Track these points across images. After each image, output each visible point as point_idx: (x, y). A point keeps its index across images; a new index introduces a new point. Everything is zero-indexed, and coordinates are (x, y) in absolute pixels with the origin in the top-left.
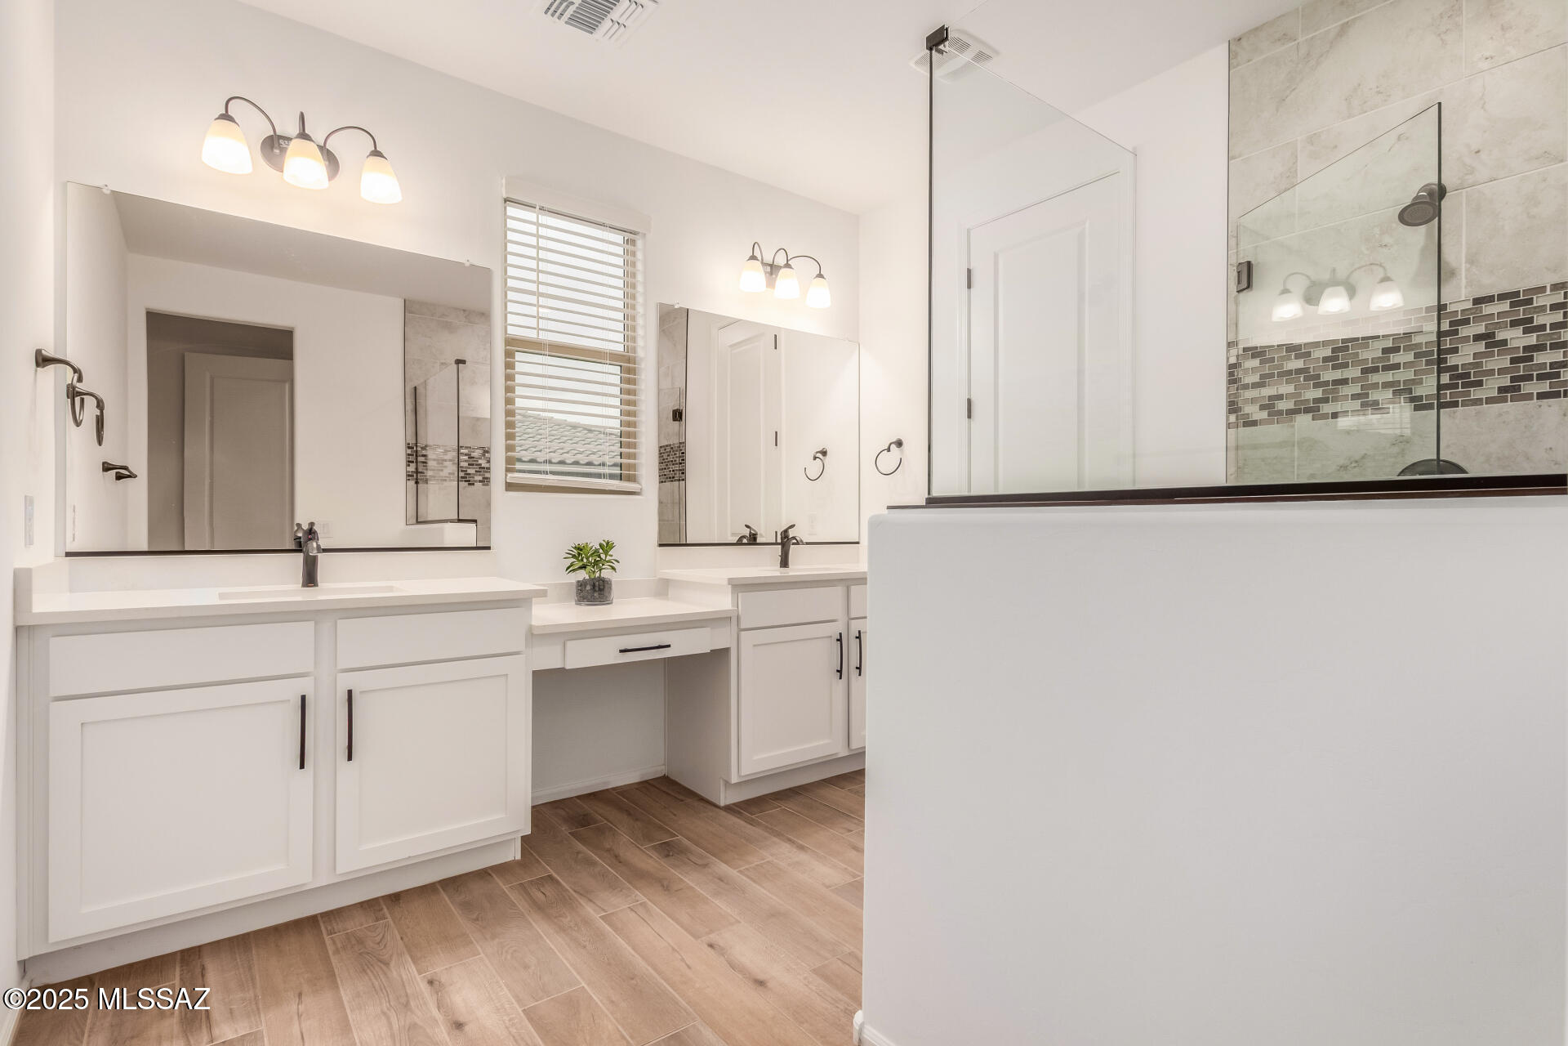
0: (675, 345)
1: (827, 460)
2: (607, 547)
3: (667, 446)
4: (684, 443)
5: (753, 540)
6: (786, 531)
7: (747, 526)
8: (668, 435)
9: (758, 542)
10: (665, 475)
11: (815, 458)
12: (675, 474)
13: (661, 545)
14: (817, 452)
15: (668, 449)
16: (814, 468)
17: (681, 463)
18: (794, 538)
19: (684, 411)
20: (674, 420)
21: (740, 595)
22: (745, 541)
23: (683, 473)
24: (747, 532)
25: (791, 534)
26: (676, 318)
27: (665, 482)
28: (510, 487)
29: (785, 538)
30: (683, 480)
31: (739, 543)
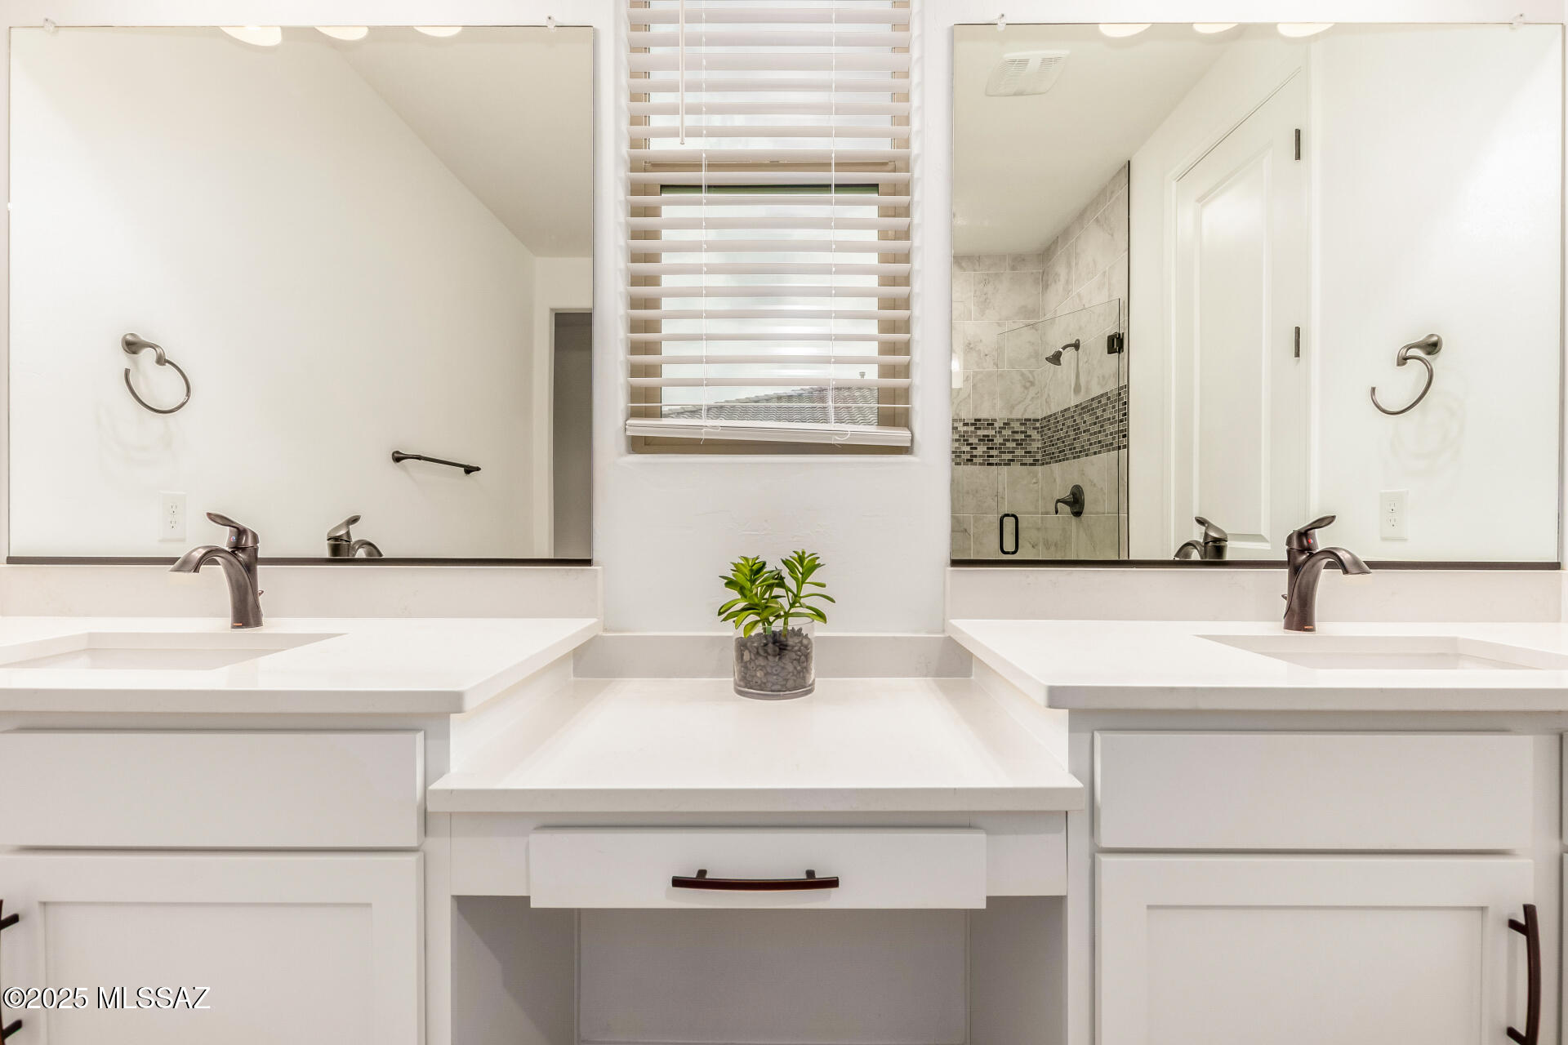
0: (1112, 235)
1: (1438, 362)
2: (804, 565)
3: (1102, 395)
4: (1127, 386)
5: (1214, 553)
6: (1304, 534)
7: (1201, 522)
8: (1104, 377)
9: (1228, 557)
10: (1100, 442)
11: (1403, 361)
12: (1114, 438)
13: (955, 563)
14: (1409, 347)
15: (1104, 401)
16: (1402, 384)
17: (1121, 421)
18: (1330, 552)
19: (1126, 336)
20: (1110, 352)
21: (1097, 735)
22: (1195, 556)
23: (1124, 436)
24: (1197, 534)
25: (1321, 540)
26: (1112, 192)
27: (1100, 452)
28: (640, 445)
29: (1302, 551)
30: (1125, 447)
31: (1181, 561)
